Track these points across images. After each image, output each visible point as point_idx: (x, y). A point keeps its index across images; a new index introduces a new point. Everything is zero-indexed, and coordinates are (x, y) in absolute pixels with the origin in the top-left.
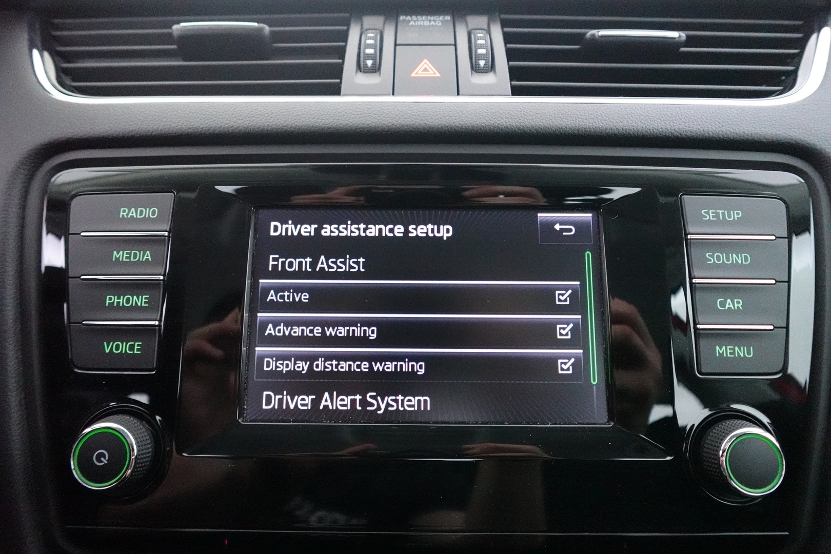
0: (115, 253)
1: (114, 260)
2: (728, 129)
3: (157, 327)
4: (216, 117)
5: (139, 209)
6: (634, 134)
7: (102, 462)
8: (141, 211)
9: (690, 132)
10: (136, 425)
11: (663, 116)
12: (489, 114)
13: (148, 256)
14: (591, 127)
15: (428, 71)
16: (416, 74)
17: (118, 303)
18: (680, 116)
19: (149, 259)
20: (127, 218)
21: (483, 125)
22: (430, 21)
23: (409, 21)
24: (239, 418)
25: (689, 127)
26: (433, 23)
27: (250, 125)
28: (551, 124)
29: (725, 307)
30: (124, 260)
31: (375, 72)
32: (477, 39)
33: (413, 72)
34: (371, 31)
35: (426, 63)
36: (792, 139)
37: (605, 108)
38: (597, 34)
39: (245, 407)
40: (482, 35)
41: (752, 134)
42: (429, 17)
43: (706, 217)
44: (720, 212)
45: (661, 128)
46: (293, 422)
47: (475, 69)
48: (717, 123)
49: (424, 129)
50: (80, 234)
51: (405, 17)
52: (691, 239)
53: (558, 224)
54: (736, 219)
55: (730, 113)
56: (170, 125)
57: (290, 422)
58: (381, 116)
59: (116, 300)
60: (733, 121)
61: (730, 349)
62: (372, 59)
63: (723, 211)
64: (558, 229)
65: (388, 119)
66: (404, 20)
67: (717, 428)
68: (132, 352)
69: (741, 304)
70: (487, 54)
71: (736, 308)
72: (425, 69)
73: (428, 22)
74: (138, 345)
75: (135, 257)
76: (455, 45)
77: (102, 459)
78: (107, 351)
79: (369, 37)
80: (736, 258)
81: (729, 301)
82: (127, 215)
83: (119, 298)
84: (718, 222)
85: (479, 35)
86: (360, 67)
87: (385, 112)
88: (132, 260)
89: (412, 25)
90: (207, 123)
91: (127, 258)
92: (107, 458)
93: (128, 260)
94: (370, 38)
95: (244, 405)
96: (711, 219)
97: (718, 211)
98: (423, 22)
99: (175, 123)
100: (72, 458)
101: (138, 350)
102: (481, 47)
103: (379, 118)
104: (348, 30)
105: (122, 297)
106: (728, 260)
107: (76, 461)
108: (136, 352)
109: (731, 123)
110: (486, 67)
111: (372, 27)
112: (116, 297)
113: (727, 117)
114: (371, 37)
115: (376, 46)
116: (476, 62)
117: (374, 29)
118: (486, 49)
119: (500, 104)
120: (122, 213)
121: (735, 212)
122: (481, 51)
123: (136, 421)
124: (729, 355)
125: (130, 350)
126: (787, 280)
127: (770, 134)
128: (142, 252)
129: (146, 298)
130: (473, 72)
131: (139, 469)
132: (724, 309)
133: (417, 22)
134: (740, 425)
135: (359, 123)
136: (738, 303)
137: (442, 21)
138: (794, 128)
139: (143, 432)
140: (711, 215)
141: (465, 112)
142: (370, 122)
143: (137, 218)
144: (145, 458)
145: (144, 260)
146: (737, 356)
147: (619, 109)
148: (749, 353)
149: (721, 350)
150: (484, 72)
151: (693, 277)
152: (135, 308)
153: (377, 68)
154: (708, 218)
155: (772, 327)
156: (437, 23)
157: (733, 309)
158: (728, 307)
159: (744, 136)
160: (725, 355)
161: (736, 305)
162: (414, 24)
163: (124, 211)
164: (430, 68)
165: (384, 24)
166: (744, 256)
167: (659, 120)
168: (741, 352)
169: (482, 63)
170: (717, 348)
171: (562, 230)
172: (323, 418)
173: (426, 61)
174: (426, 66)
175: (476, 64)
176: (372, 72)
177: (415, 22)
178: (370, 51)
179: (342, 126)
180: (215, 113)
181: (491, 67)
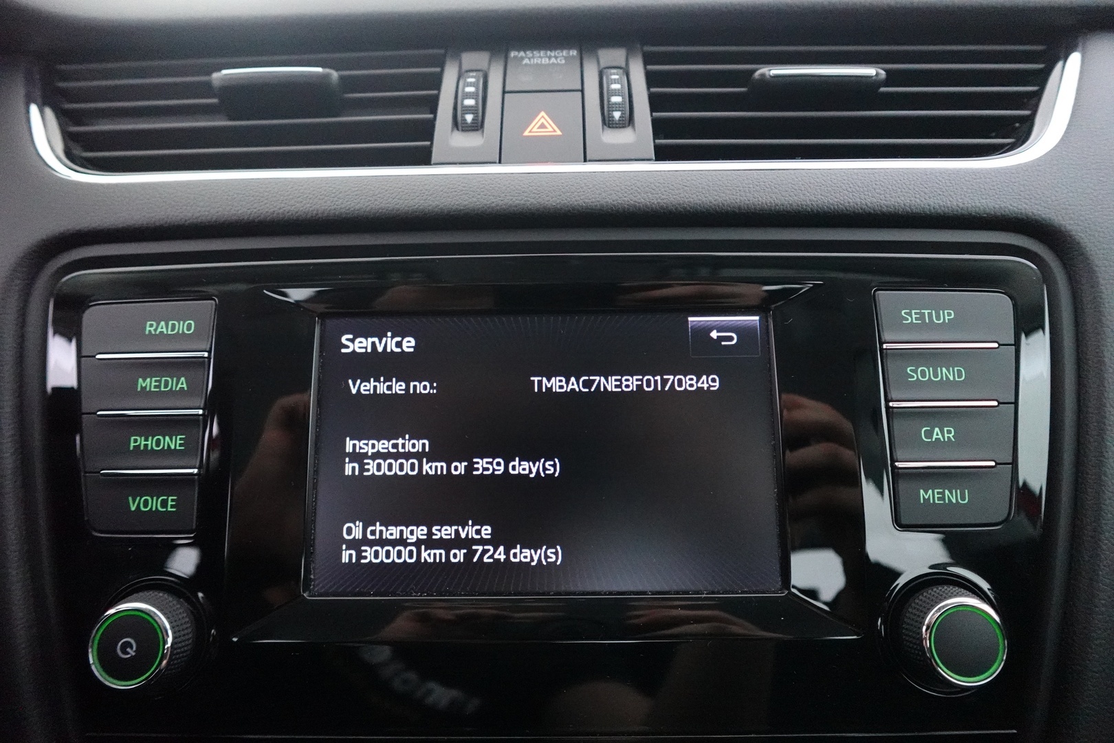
0: (140, 380)
1: (139, 389)
2: (936, 201)
3: (196, 477)
4: (267, 199)
5: (170, 323)
6: (812, 211)
7: (128, 653)
8: (174, 325)
9: (887, 207)
10: (171, 604)
11: (851, 185)
12: (623, 187)
13: (183, 384)
14: (756, 203)
15: (546, 127)
16: (530, 132)
17: (146, 446)
18: (874, 186)
19: (183, 388)
20: (155, 335)
21: (615, 203)
22: (550, 58)
23: (522, 58)
24: (304, 592)
25: (886, 201)
26: (553, 60)
27: (311, 209)
28: (704, 199)
29: (932, 438)
30: (153, 389)
31: (477, 130)
32: (610, 83)
33: (525, 130)
34: (471, 74)
35: (543, 117)
36: (1021, 213)
37: (775, 177)
38: (767, 73)
39: (312, 577)
40: (616, 77)
41: (967, 208)
42: (549, 52)
43: (907, 319)
44: (926, 312)
45: (849, 203)
46: (374, 595)
47: (608, 122)
48: (922, 194)
49: (538, 210)
50: (94, 357)
51: (516, 53)
52: (886, 349)
53: (715, 331)
54: (947, 321)
55: (941, 179)
56: (208, 211)
57: (370, 595)
58: (482, 193)
59: (143, 443)
60: (944, 190)
61: (938, 493)
62: (473, 113)
63: (930, 311)
64: (715, 338)
65: (491, 197)
66: (515, 57)
67: (921, 597)
68: (164, 510)
69: (953, 434)
70: (623, 103)
71: (946, 440)
72: (542, 125)
73: (547, 59)
74: (172, 500)
75: (166, 386)
76: (582, 91)
77: (128, 650)
78: (133, 509)
79: (468, 83)
80: (948, 373)
81: (937, 430)
82: (155, 330)
83: (146, 440)
84: (924, 326)
85: (613, 77)
86: (457, 124)
87: (487, 187)
88: (163, 389)
89: (526, 65)
90: (255, 208)
91: (155, 387)
92: (134, 648)
93: (158, 390)
94: (470, 85)
95: (311, 574)
96: (914, 321)
97: (923, 311)
98: (540, 59)
99: (214, 208)
100: (90, 650)
101: (172, 506)
102: (616, 93)
103: (479, 197)
104: (442, 71)
105: (150, 438)
106: (936, 375)
107: (95, 653)
108: (169, 509)
109: (941, 193)
110: (623, 120)
111: (474, 68)
112: (143, 438)
113: (937, 185)
114: (471, 83)
115: (477, 95)
116: (609, 114)
117: (476, 71)
118: (622, 96)
119: (637, 173)
120: (148, 329)
121: (946, 312)
122: (616, 99)
123: (171, 599)
124: (937, 502)
125: (162, 507)
126: (1013, 401)
127: (992, 208)
128: (175, 379)
129: (181, 439)
130: (605, 127)
131: (175, 662)
132: (930, 440)
133: (532, 60)
134: (950, 594)
135: (452, 204)
136: (949, 432)
137: (566, 58)
138: (1025, 199)
139: (180, 613)
140: (914, 316)
141: (591, 186)
142: (467, 203)
143: (168, 335)
144: (183, 647)
145: (178, 389)
146: (947, 502)
147: (794, 177)
148: (963, 498)
149: (926, 495)
150: (620, 128)
151: (890, 398)
152: (169, 452)
153: (480, 124)
154: (909, 321)
155: (993, 464)
156: (559, 60)
157: (942, 440)
158: (936, 439)
159: (957, 211)
160: (932, 502)
161: (946, 435)
162: (528, 62)
163: (151, 326)
164: (547, 122)
165: (490, 61)
166: (957, 370)
167: (846, 192)
168: (952, 496)
169: (617, 115)
170: (922, 491)
171: (720, 339)
172: (412, 589)
173: (543, 114)
174: (543, 120)
175: (609, 117)
176: (473, 130)
177: (529, 59)
178: (470, 102)
179: (430, 208)
180: (267, 194)
181: (629, 120)
